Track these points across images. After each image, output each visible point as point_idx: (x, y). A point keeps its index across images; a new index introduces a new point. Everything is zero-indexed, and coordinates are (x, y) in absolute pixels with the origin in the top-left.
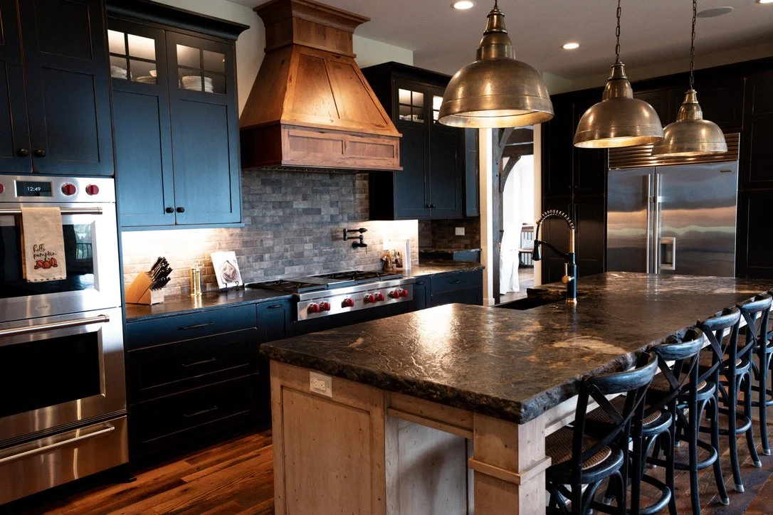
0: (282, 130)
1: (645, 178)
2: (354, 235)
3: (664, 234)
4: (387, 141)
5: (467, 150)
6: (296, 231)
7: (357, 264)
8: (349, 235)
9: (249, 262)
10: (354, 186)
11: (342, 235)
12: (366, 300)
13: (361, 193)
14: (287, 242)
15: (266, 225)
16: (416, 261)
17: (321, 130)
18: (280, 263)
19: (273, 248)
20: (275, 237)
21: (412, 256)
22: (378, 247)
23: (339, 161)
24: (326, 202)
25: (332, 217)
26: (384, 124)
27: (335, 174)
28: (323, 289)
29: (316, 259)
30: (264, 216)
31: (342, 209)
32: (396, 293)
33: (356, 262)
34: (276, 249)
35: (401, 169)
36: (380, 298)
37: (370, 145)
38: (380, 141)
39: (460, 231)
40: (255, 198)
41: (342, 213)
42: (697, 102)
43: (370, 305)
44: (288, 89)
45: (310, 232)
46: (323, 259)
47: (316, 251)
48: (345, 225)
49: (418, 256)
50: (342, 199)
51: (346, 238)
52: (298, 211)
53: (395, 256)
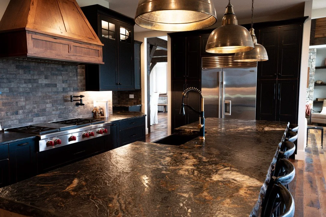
0: (27, 34)
1: (218, 73)
2: (77, 99)
3: (227, 99)
4: (95, 48)
5: (135, 58)
6: (40, 97)
7: (79, 114)
8: (74, 99)
9: (7, 115)
10: (77, 72)
11: (70, 99)
12: (84, 136)
13: (81, 76)
14: (35, 102)
15: (20, 93)
16: (111, 112)
17: (55, 37)
18: (30, 115)
19: (25, 106)
20: (26, 100)
21: (109, 110)
22: (91, 105)
23: (67, 56)
24: (60, 80)
25: (64, 89)
26: (93, 38)
27: (65, 65)
28: (57, 131)
29: (54, 112)
30: (18, 87)
31: (70, 84)
32: (101, 131)
33: (78, 114)
34: (27, 107)
35: (104, 63)
36: (92, 134)
37: (85, 49)
38: (91, 47)
39: (132, 96)
40: (11, 76)
41: (69, 87)
42: (255, 35)
43: (86, 139)
44: (31, 9)
45: (50, 97)
46: (58, 112)
47: (54, 108)
48: (71, 94)
49: (112, 110)
50: (70, 79)
51: (72, 100)
52: (42, 85)
53: (100, 110)
